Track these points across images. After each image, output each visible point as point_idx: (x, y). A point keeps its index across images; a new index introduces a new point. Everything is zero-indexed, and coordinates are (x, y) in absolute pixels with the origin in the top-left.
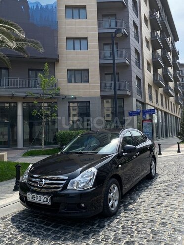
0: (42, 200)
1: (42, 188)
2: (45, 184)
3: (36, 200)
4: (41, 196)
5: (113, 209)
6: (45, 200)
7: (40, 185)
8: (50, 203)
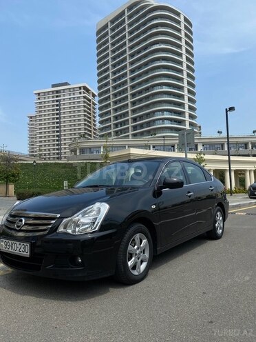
0: (18, 250)
1: (20, 231)
2: (26, 224)
3: (10, 250)
4: (18, 243)
5: (135, 273)
6: (22, 249)
7: (18, 227)
8: (28, 254)
